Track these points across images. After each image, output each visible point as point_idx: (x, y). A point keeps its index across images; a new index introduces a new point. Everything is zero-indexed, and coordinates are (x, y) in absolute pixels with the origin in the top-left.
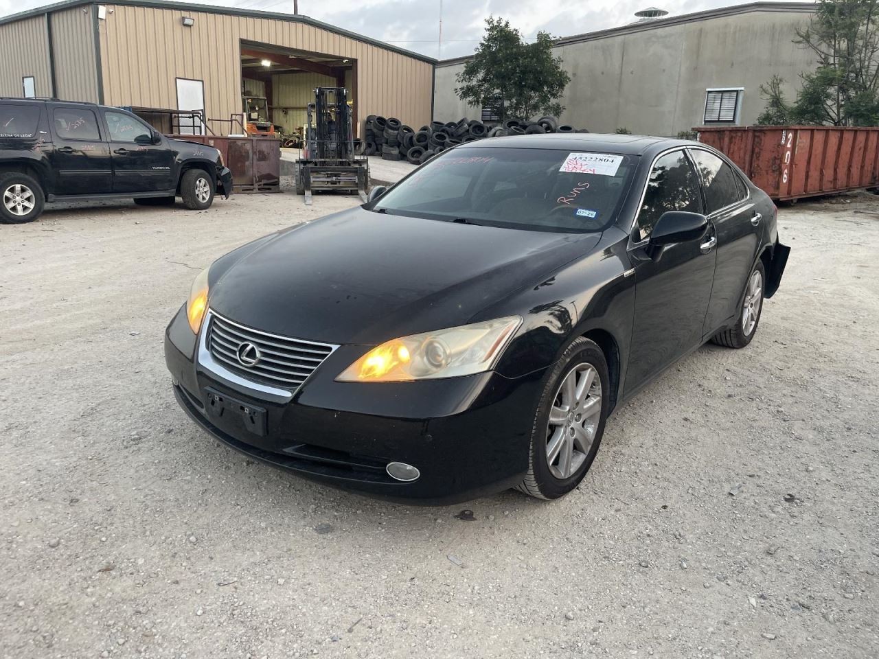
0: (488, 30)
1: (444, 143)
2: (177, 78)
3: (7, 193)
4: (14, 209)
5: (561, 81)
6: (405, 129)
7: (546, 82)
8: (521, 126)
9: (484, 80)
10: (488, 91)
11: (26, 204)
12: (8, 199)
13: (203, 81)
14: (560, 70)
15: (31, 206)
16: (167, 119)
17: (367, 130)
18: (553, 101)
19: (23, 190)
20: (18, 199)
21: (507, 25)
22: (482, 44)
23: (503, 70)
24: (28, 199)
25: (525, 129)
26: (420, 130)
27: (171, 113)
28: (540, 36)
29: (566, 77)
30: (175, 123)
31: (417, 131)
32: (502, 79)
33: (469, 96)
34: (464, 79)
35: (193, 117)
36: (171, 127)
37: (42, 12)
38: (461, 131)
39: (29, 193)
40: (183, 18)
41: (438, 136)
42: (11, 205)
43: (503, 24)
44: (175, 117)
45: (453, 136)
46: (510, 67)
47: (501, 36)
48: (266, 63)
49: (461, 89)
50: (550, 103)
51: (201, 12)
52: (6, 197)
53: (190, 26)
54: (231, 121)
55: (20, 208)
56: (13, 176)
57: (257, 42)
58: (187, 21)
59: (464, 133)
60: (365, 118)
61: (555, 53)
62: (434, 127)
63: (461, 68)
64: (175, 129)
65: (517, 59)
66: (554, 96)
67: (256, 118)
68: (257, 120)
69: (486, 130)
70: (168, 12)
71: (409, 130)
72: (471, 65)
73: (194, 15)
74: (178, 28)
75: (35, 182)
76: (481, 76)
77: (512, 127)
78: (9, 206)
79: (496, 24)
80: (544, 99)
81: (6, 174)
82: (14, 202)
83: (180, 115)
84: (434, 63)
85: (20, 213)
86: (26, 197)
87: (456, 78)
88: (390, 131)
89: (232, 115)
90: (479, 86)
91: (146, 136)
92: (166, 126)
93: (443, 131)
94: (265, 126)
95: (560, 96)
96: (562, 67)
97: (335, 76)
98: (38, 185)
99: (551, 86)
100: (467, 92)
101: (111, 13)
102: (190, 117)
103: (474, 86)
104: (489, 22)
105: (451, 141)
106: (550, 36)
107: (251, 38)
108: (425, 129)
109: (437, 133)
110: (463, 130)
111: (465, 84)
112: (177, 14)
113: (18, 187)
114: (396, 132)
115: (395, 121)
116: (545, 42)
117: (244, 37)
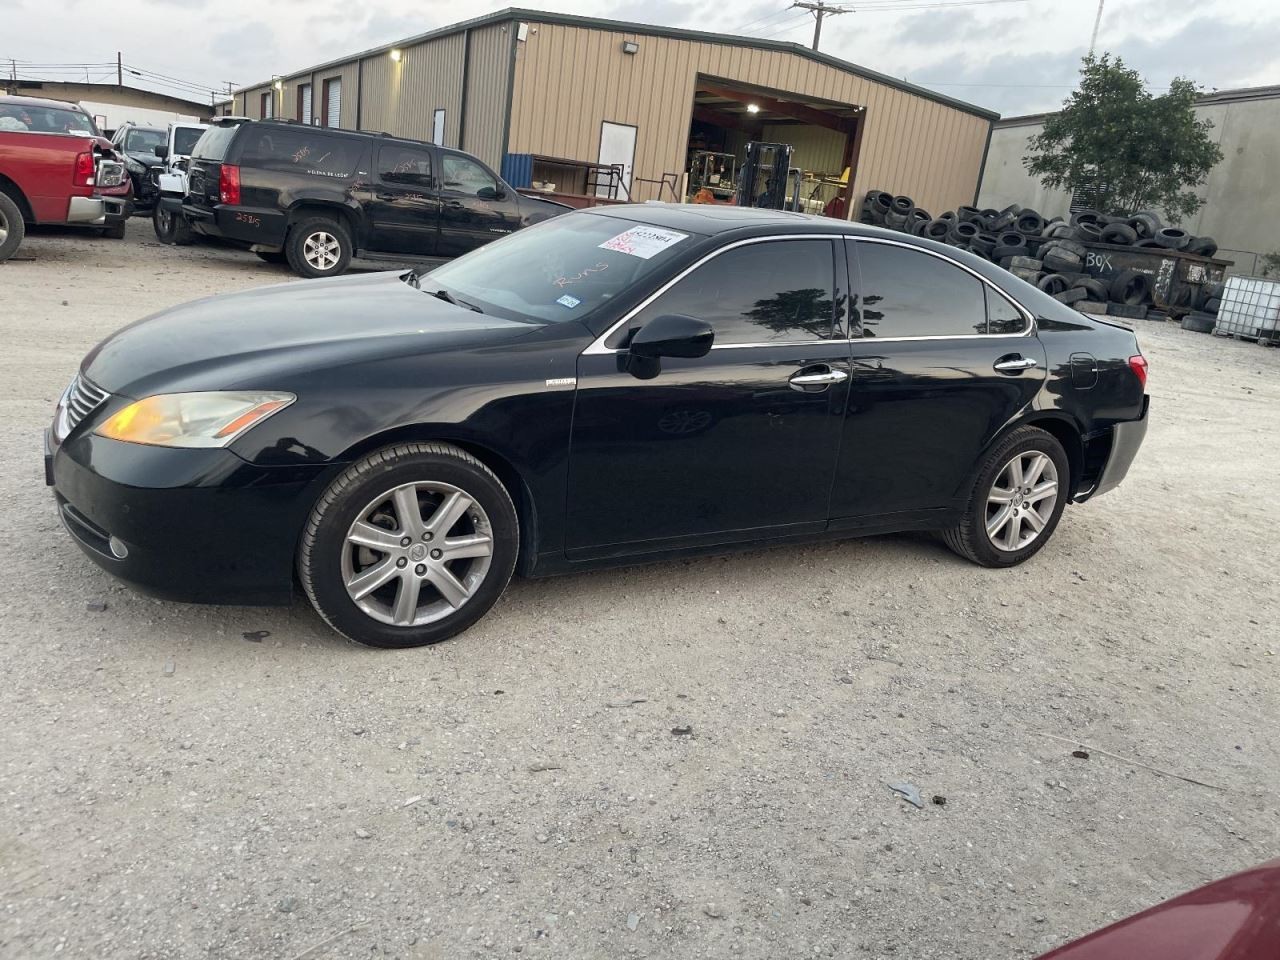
0: (1085, 72)
1: (969, 239)
2: (604, 121)
3: (309, 241)
4: (315, 261)
5: (1204, 157)
6: (917, 214)
7: (1177, 159)
8: (1099, 223)
9: (1074, 149)
10: (1078, 166)
11: (330, 257)
12: (309, 249)
13: (637, 127)
14: (1207, 141)
15: (335, 260)
16: (582, 174)
17: (865, 211)
18: (1185, 189)
19: (329, 240)
20: (322, 249)
21: (1118, 65)
22: (1075, 94)
23: (1101, 134)
24: (334, 251)
25: (1102, 227)
26: (942, 217)
27: (588, 166)
28: (1176, 85)
29: (1217, 153)
30: (591, 180)
31: (935, 216)
32: (1101, 149)
33: (1045, 171)
34: (1041, 146)
35: (611, 174)
36: (586, 183)
37: (461, 29)
38: (1000, 224)
39: (335, 244)
40: (625, 43)
41: (963, 229)
42: (312, 255)
43: (1111, 63)
44: (593, 172)
45: (987, 229)
46: (1113, 130)
47: (1106, 83)
48: (753, 109)
49: (1034, 159)
50: (1178, 193)
51: (651, 35)
52: (308, 246)
53: (633, 54)
54: (662, 183)
55: (321, 261)
56: (318, 221)
57: (721, 78)
58: (630, 48)
59: (1005, 226)
60: (864, 193)
61: (1201, 114)
62: (963, 214)
63: (1038, 130)
64: (590, 187)
65: (1129, 118)
66: (1191, 181)
67: (717, 182)
68: (717, 185)
69: (1042, 224)
70: (606, 35)
71: (924, 215)
72: (1054, 126)
73: (640, 39)
74: (617, 57)
75: (346, 236)
76: (1068, 142)
77: (1082, 225)
78: (309, 257)
79: (1098, 63)
80: (1170, 185)
81: (311, 219)
82: (317, 253)
83: (601, 170)
84: (993, 119)
85: (321, 266)
86: (330, 248)
87: (1028, 143)
88: (895, 215)
89: (664, 174)
90: (1065, 157)
91: (492, 189)
92: (580, 183)
93: (975, 221)
94: (726, 194)
95: (1200, 182)
96: (1212, 136)
97: (845, 132)
98: (349, 240)
99: (1187, 164)
100: (1041, 165)
101: (533, 33)
102: (608, 174)
103: (1055, 157)
104: (1088, 61)
105: (981, 237)
106: (1195, 85)
107: (713, 73)
108: (948, 216)
109: (964, 224)
110: (1005, 223)
111: (1041, 153)
112: (618, 38)
113: (323, 235)
114: (903, 217)
115: (907, 202)
116: (1183, 97)
117: (704, 71)
